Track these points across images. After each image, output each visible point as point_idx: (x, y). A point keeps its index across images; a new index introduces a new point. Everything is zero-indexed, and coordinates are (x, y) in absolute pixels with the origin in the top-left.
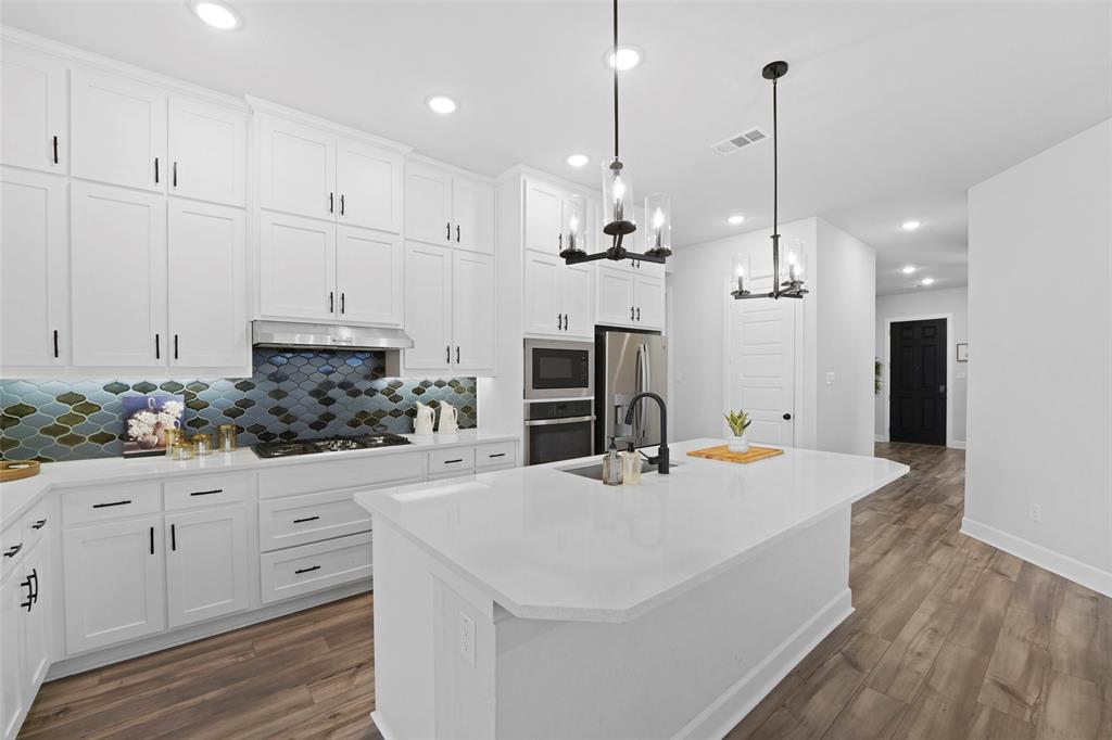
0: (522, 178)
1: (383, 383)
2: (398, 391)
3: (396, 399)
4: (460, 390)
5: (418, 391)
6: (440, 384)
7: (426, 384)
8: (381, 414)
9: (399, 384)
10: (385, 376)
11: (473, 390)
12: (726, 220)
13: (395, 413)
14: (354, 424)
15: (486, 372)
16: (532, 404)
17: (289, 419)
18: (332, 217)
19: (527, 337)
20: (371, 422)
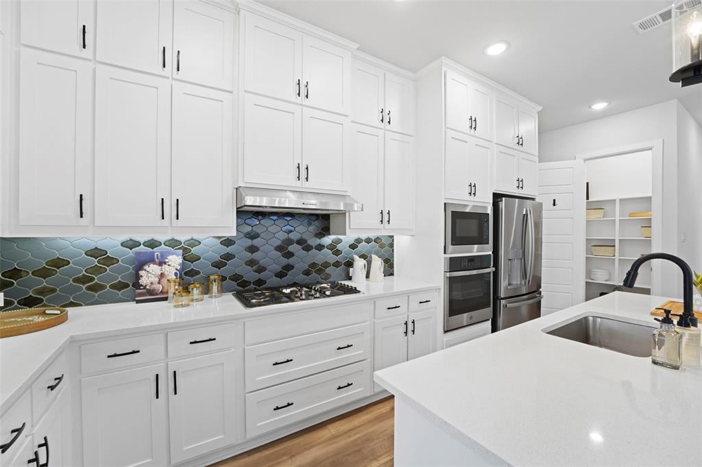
0: (444, 69)
1: (327, 240)
2: (339, 247)
3: (337, 253)
4: (382, 246)
5: (353, 247)
6: (368, 241)
7: (359, 241)
8: (326, 265)
9: (339, 241)
10: (329, 234)
11: (392, 245)
12: (590, 107)
13: (337, 264)
14: (307, 273)
15: (402, 231)
16: (450, 258)
17: (261, 270)
18: (299, 100)
19: (447, 202)
20: (320, 271)
